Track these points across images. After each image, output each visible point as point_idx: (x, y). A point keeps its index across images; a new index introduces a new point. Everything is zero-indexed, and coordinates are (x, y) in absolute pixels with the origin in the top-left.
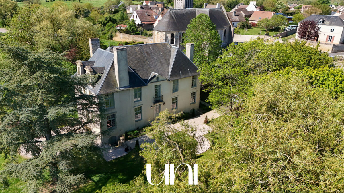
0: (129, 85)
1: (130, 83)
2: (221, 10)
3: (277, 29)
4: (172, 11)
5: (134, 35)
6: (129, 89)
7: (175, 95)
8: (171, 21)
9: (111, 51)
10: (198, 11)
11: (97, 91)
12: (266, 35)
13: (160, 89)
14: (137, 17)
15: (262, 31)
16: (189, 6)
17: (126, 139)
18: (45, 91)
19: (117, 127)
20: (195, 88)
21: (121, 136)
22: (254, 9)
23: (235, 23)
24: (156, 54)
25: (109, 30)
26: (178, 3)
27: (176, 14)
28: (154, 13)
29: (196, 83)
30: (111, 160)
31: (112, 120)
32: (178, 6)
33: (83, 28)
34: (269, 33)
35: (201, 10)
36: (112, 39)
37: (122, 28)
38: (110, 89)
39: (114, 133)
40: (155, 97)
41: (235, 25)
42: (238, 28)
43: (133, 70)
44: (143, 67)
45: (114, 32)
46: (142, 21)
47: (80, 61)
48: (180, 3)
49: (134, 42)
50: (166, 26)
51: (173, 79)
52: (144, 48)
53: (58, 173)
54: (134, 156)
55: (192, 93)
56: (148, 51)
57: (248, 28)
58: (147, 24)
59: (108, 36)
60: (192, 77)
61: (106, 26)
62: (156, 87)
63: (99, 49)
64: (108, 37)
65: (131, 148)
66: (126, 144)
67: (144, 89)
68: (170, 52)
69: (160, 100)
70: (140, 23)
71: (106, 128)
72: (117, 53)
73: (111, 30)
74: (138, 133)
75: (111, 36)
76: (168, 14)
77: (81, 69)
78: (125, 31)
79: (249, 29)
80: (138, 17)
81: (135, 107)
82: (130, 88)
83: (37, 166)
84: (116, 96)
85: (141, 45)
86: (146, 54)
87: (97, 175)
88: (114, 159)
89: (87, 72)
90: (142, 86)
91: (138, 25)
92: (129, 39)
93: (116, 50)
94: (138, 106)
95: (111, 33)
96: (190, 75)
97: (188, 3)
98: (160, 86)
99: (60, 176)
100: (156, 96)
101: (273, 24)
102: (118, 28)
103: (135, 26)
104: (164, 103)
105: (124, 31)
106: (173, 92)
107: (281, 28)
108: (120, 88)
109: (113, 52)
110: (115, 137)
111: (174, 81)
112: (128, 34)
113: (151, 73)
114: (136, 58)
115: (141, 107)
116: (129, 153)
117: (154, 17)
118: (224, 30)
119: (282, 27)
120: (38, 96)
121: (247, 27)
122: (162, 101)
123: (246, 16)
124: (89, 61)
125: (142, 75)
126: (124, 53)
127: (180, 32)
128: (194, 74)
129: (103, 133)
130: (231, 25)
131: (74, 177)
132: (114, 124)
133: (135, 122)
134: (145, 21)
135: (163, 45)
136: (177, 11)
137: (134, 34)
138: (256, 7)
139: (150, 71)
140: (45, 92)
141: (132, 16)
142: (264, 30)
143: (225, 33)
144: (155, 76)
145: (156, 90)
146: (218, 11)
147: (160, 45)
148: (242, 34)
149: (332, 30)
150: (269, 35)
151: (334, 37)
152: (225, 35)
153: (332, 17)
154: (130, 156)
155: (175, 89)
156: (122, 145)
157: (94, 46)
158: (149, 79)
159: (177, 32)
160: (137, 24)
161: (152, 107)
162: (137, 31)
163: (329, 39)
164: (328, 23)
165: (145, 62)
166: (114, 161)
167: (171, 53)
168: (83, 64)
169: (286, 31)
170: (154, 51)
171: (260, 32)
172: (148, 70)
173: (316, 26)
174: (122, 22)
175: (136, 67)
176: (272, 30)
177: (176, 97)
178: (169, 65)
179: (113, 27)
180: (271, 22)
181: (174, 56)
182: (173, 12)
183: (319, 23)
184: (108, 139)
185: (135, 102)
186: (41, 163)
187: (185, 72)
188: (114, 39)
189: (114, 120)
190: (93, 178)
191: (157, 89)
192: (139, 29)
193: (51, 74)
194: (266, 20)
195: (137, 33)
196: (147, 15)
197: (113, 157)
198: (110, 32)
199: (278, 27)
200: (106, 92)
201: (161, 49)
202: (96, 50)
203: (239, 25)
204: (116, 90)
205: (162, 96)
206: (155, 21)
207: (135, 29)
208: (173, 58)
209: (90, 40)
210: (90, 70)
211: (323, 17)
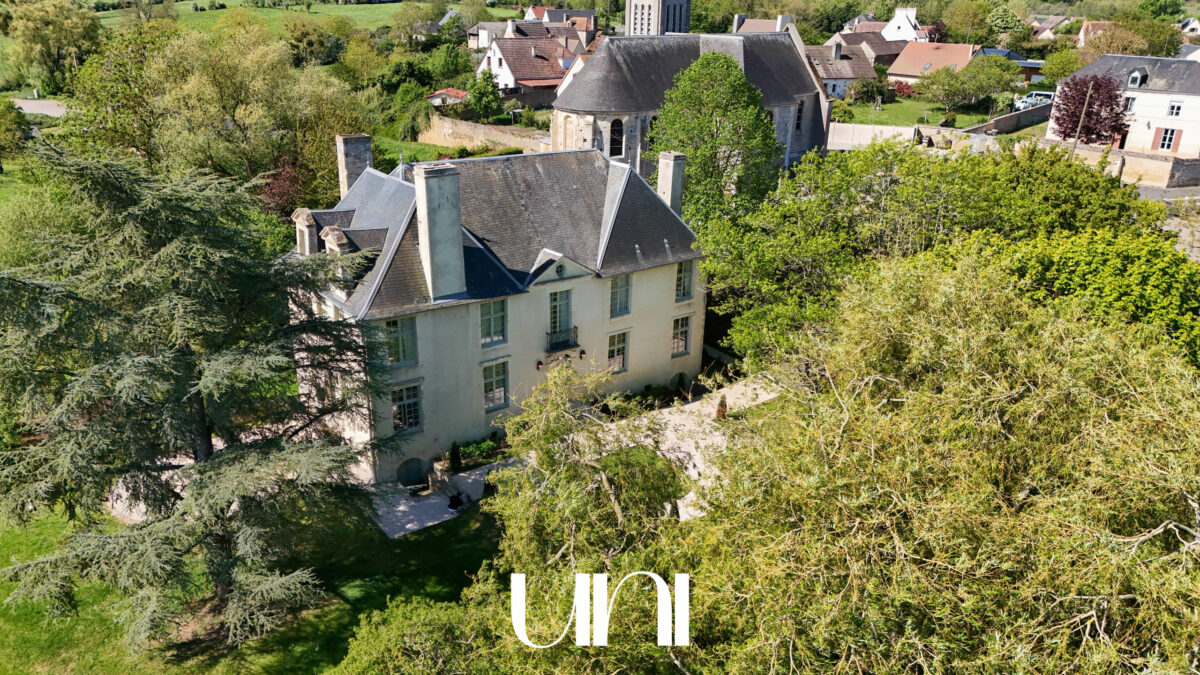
0: (465, 289)
1: (468, 283)
2: (787, 41)
3: (984, 106)
4: (616, 42)
5: (489, 123)
6: (464, 302)
7: (619, 325)
8: (612, 76)
9: (406, 179)
10: (707, 43)
11: (360, 309)
12: (942, 125)
13: (568, 305)
14: (501, 64)
15: (933, 110)
16: (677, 27)
17: (455, 468)
18: (193, 304)
19: (425, 428)
20: (686, 302)
21: (438, 459)
22: (909, 34)
23: (840, 83)
24: (556, 187)
25: (404, 109)
26: (639, 16)
27: (629, 54)
28: (560, 51)
29: (690, 288)
30: (402, 533)
31: (409, 405)
32: (638, 27)
33: (318, 101)
34: (954, 120)
35: (717, 41)
36: (415, 139)
37: (450, 101)
38: (404, 304)
39: (415, 447)
40: (554, 331)
41: (838, 90)
42: (848, 100)
43: (481, 240)
44: (514, 230)
45: (423, 114)
46: (520, 76)
47: (308, 211)
48: (646, 16)
49: (491, 147)
50: (596, 93)
51: (612, 271)
52: (517, 167)
53: (233, 565)
54: (478, 525)
55: (676, 321)
56: (530, 177)
57: (883, 102)
58: (535, 87)
59: (400, 127)
60: (676, 267)
61: (395, 92)
62: (554, 296)
63: (369, 170)
64: (400, 130)
65: (468, 497)
66: (455, 486)
67: (515, 305)
68: (604, 182)
69: (568, 341)
70: (511, 85)
71: (388, 429)
72: (427, 183)
73: (413, 108)
74: (493, 449)
75: (413, 128)
76: (604, 54)
77: (311, 235)
78: (459, 110)
79: (888, 106)
80: (504, 62)
81: (486, 365)
82: (468, 301)
83: (168, 541)
84: (423, 327)
85: (508, 160)
86: (523, 186)
87: (358, 582)
88: (414, 533)
89: (328, 245)
90: (508, 294)
91: (504, 90)
92: (471, 139)
93: (424, 176)
94: (496, 359)
95: (414, 119)
96: (671, 258)
97: (671, 17)
98: (567, 293)
99: (239, 575)
100: (555, 327)
101: (970, 86)
102: (437, 102)
103: (493, 93)
104: (583, 352)
105: (456, 112)
106: (612, 317)
107: (1000, 99)
108: (435, 299)
109: (411, 181)
110: (418, 461)
111: (615, 279)
112: (470, 123)
113: (538, 251)
114: (491, 202)
115: (504, 364)
116: (463, 512)
117: (561, 62)
118: (793, 109)
119: (1002, 98)
120: (173, 319)
121: (879, 98)
122: (576, 345)
123: (878, 59)
124: (335, 209)
125: (509, 257)
126: (447, 183)
127: (642, 115)
128: (683, 257)
129: (378, 445)
130: (819, 90)
131: (283, 579)
132: (416, 417)
133: (483, 413)
134: (529, 76)
135: (582, 157)
136: (634, 43)
137: (491, 119)
138: (915, 27)
139: (535, 245)
140: (194, 308)
141: (485, 61)
142: (939, 109)
143: (799, 118)
144: (550, 262)
145: (555, 307)
146: (774, 42)
147: (572, 158)
148: (862, 122)
149: (1173, 108)
150: (957, 124)
151: (1181, 132)
152: (798, 126)
153: (1174, 63)
154: (466, 523)
155: (620, 308)
156: (442, 487)
157: (351, 159)
158: (532, 271)
159: (634, 116)
160: (501, 86)
161: (540, 363)
162: (500, 110)
163: (1165, 139)
164: (1161, 83)
165: (520, 214)
166: (412, 539)
167: (606, 185)
168: (315, 220)
169: (1018, 110)
170: (549, 178)
171: (926, 114)
172: (529, 240)
173: (1117, 97)
174: (451, 82)
175: (490, 231)
176: (967, 109)
177: (624, 334)
178: (598, 224)
179: (419, 96)
180: (964, 79)
181: (616, 195)
182: (618, 47)
183: (1130, 85)
184: (397, 466)
185: (484, 346)
186: (178, 533)
187: (653, 250)
188: (421, 138)
189: (415, 404)
190: (343, 589)
191: (557, 303)
192: (507, 105)
193: (210, 250)
194: (948, 72)
195: (501, 117)
196: (537, 56)
197: (409, 526)
198: (408, 115)
199: (989, 98)
200: (389, 312)
201: (573, 170)
202: (359, 175)
203: (851, 89)
204: (423, 306)
205: (576, 328)
206: (562, 75)
207: (494, 105)
208: (613, 203)
209: (339, 141)
210: (339, 239)
211: (1145, 63)
